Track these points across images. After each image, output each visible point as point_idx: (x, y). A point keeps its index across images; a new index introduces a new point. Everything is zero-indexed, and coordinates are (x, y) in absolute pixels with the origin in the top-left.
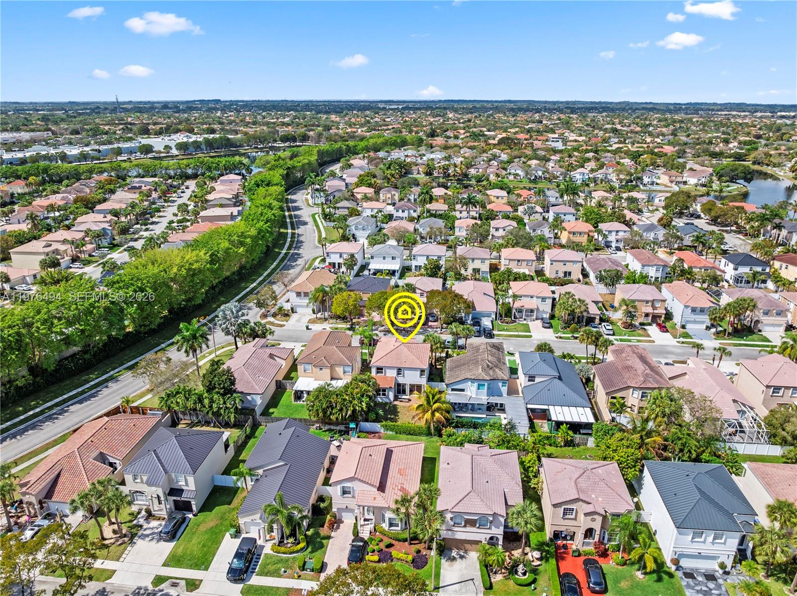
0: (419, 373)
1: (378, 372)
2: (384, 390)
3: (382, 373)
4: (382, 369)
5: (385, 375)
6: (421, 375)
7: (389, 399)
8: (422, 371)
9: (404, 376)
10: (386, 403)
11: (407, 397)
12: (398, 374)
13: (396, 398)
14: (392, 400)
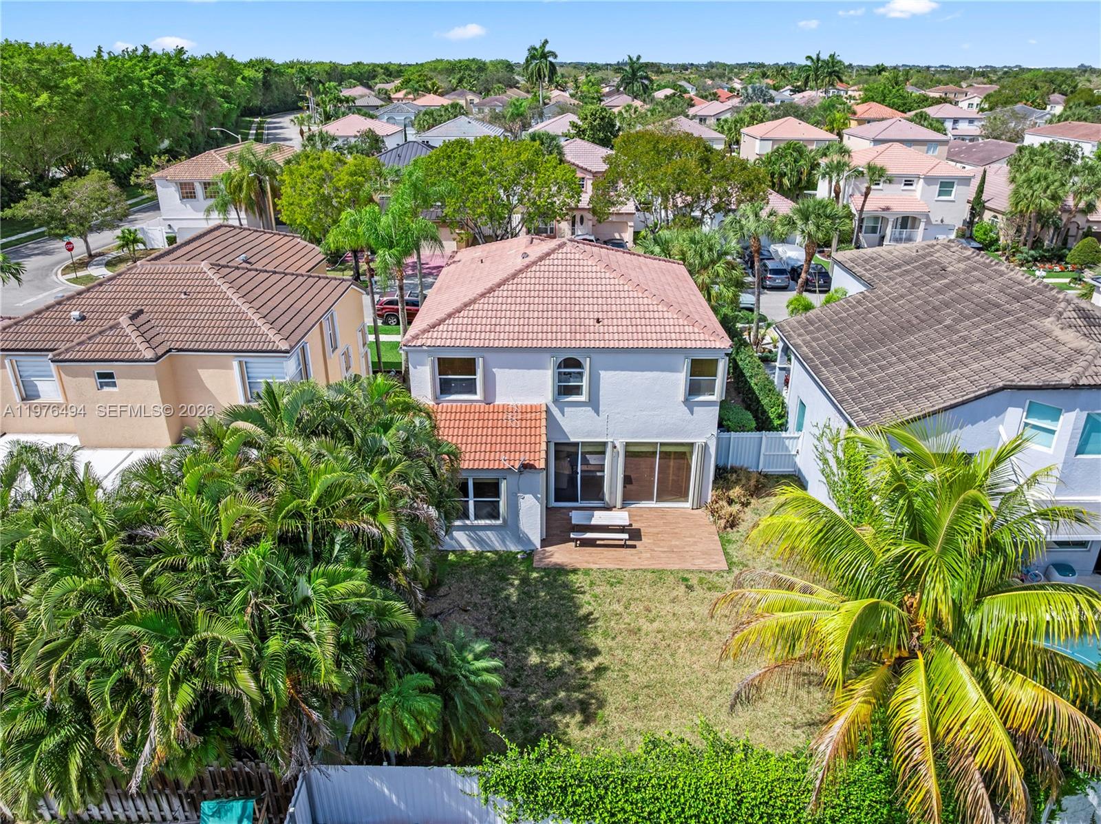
0: (680, 379)
1: (445, 388)
2: (488, 488)
3: (470, 388)
4: (468, 366)
5: (488, 399)
6: (694, 389)
7: (520, 538)
8: (701, 368)
9: (594, 403)
10: (504, 562)
11: (619, 517)
12: (565, 390)
13: (557, 530)
14: (536, 539)
